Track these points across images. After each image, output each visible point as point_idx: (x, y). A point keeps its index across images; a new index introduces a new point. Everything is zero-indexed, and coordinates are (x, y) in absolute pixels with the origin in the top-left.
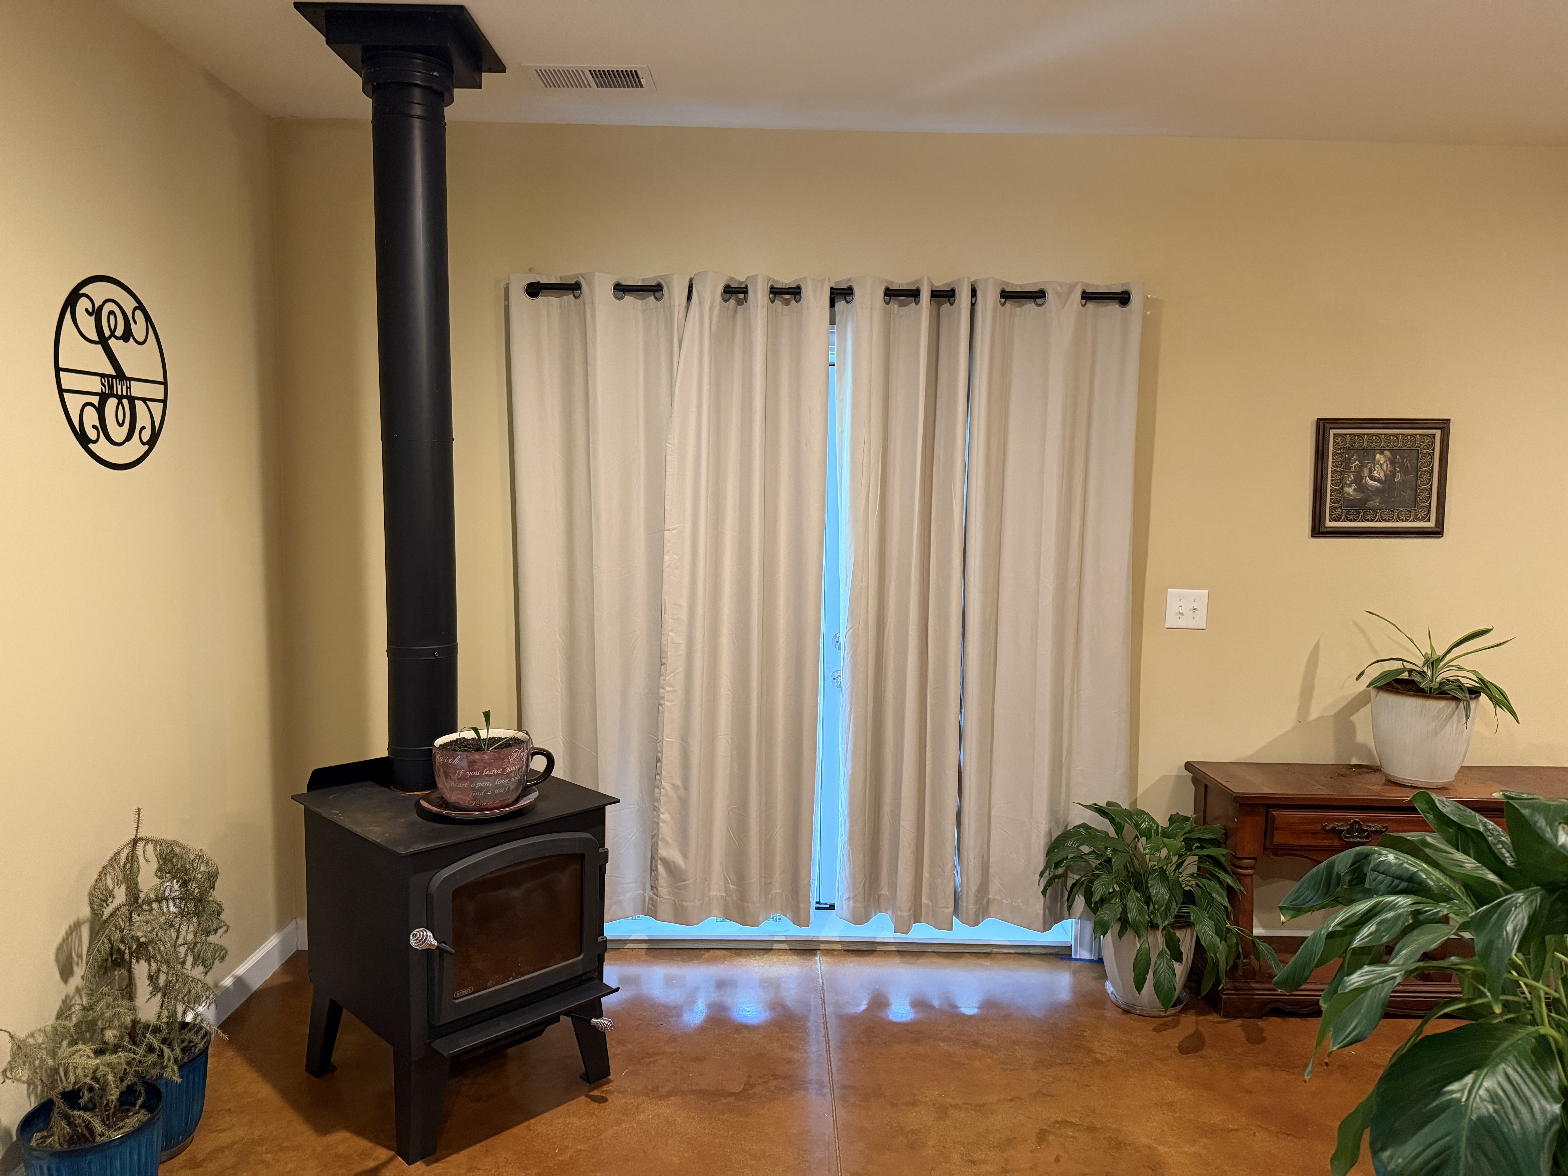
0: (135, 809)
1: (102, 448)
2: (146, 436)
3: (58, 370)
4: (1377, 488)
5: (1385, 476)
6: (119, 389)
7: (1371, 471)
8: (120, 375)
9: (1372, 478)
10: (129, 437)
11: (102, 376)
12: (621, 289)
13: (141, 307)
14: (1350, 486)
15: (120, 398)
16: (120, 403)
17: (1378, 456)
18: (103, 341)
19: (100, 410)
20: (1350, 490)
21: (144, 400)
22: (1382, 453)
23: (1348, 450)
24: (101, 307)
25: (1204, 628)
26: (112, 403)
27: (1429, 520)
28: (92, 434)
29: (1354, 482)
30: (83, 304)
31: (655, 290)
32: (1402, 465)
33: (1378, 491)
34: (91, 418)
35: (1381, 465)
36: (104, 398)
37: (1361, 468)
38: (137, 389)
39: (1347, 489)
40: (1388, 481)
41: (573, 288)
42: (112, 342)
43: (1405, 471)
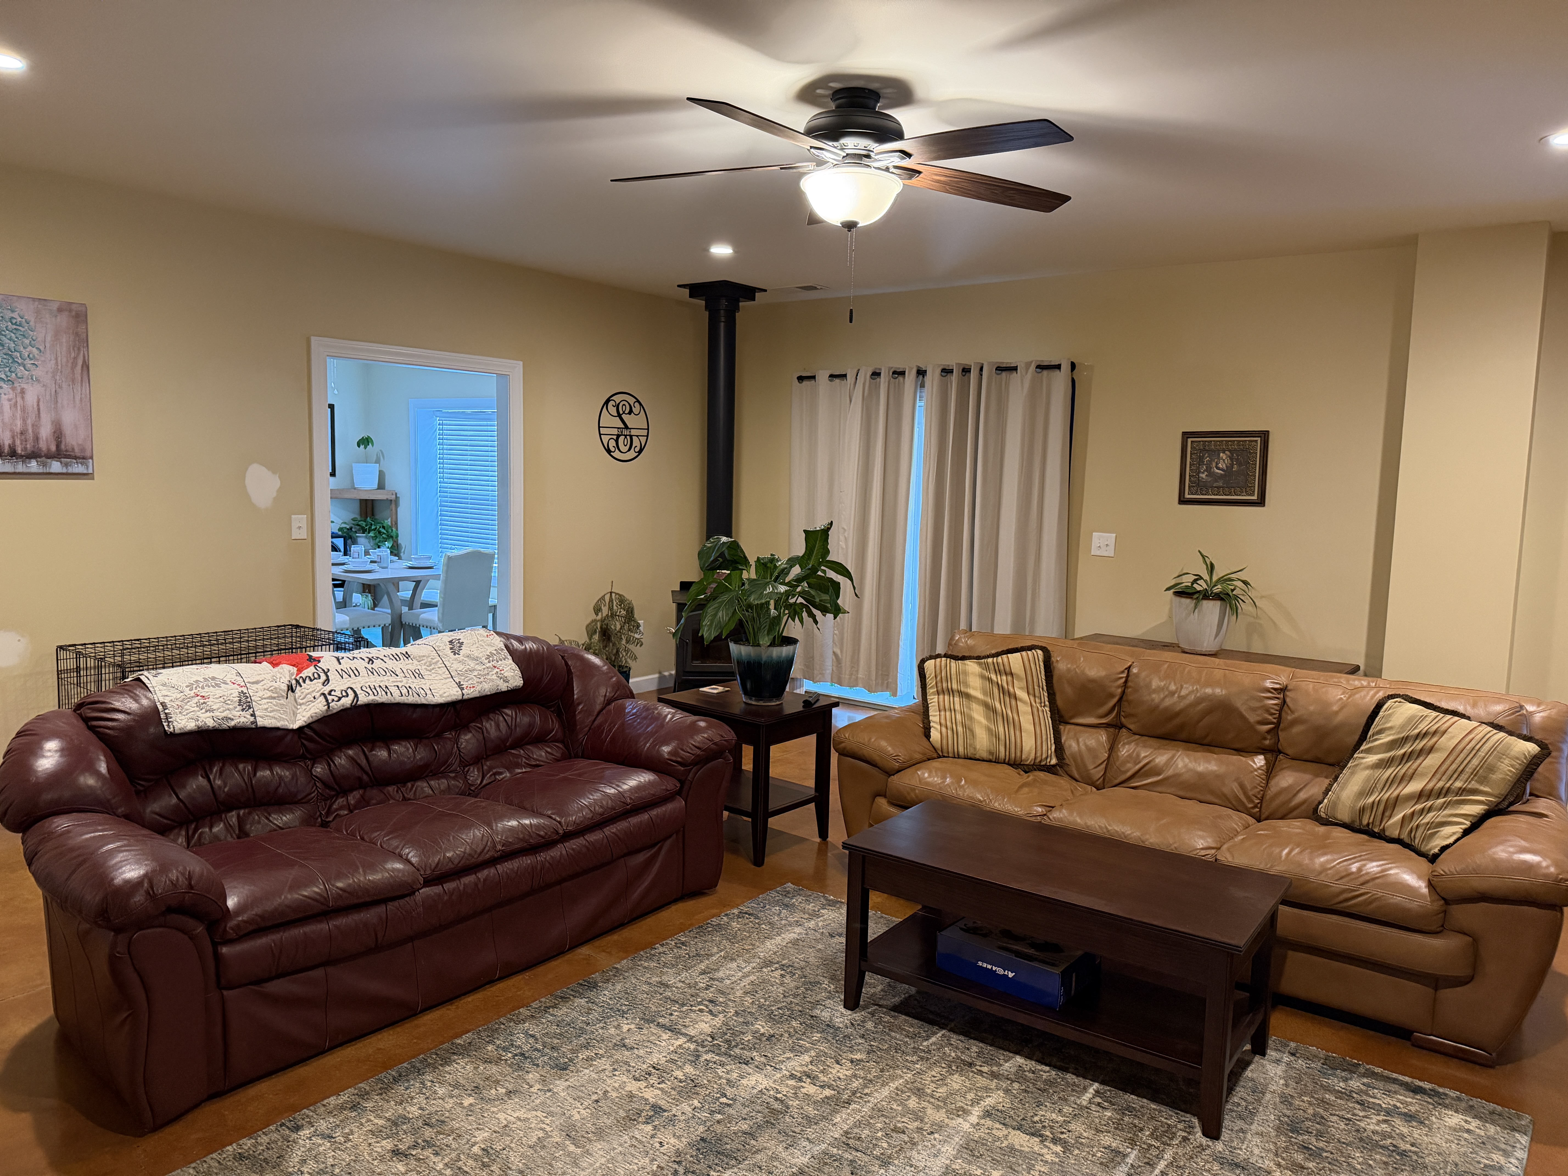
0: (610, 581)
1: (617, 454)
2: (637, 449)
3: (599, 427)
4: (1221, 474)
5: (1226, 466)
6: (625, 432)
7: (1217, 464)
8: (626, 427)
9: (1218, 468)
10: (629, 450)
11: (618, 428)
12: (832, 376)
13: (638, 401)
14: (1203, 473)
15: (626, 436)
16: (626, 437)
17: (1221, 454)
18: (619, 416)
19: (617, 441)
20: (1203, 476)
21: (637, 436)
22: (1224, 452)
23: (1201, 451)
24: (619, 404)
25: (1112, 556)
26: (621, 438)
27: (1254, 495)
28: (612, 449)
29: (1206, 470)
30: (611, 403)
31: (843, 376)
32: (1237, 460)
33: (1221, 477)
34: (612, 443)
35: (1224, 460)
36: (618, 436)
37: (1211, 462)
38: (633, 432)
39: (1201, 475)
40: (1228, 470)
41: (813, 377)
42: (623, 416)
43: (1240, 464)
